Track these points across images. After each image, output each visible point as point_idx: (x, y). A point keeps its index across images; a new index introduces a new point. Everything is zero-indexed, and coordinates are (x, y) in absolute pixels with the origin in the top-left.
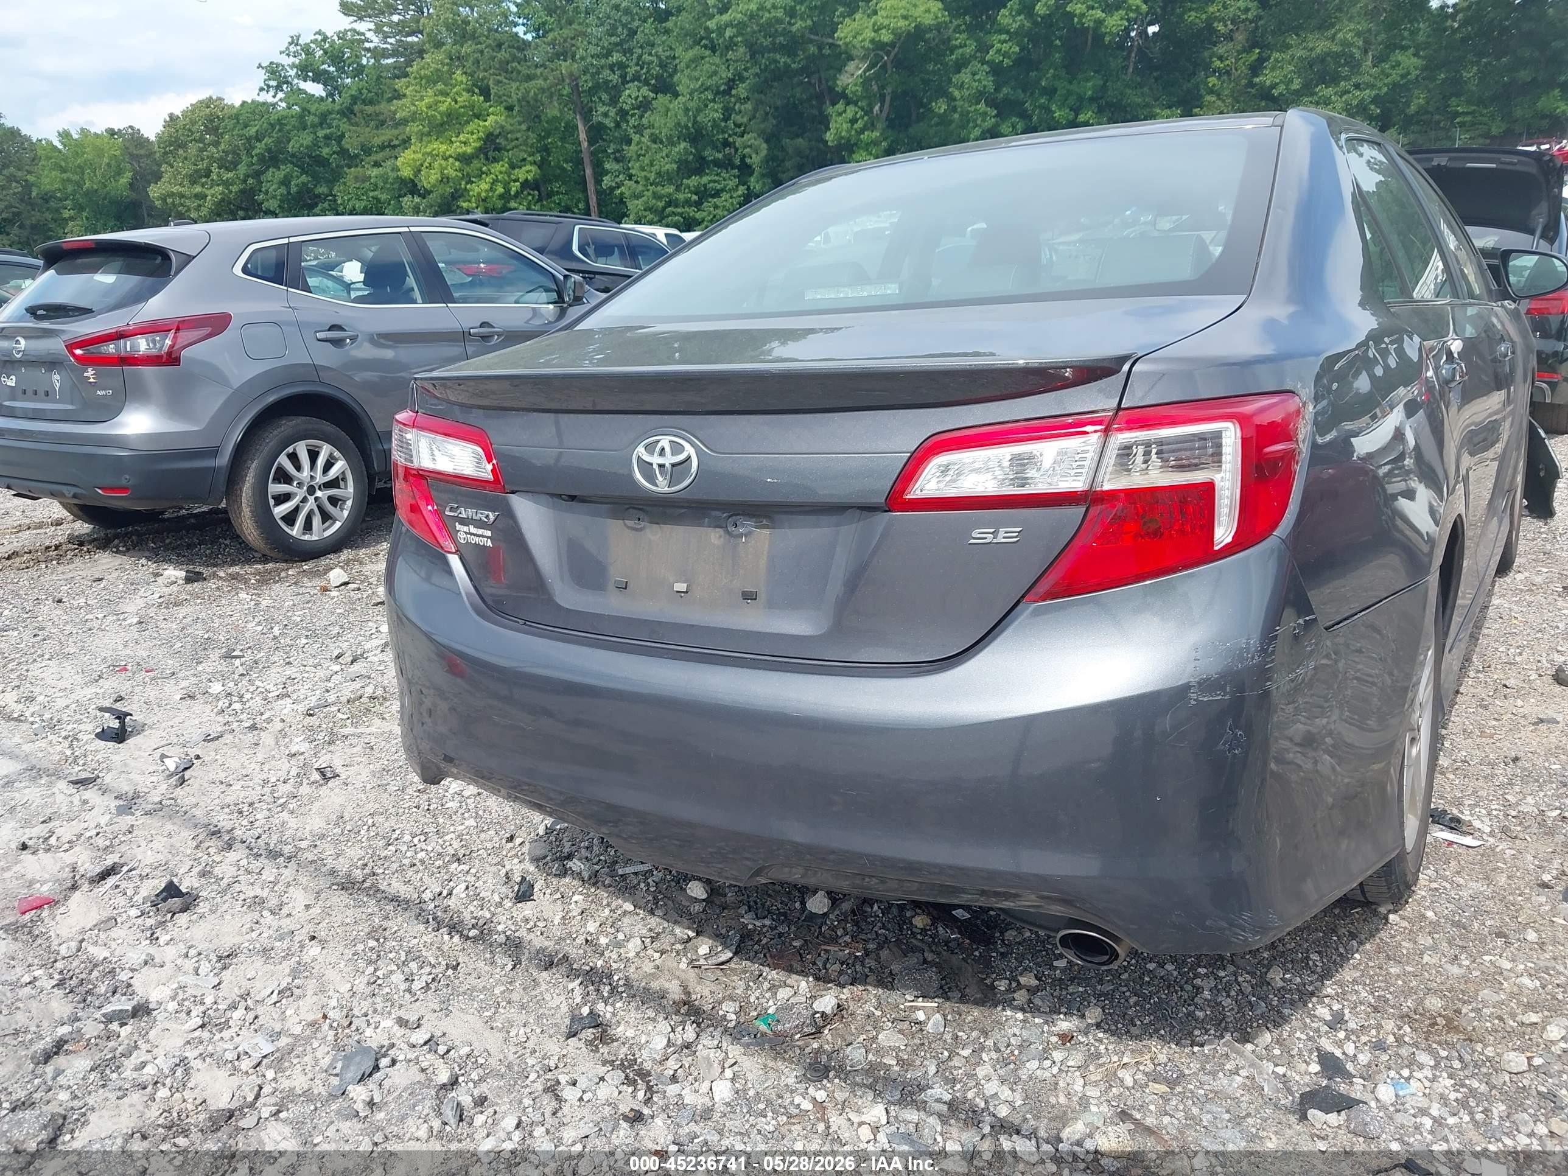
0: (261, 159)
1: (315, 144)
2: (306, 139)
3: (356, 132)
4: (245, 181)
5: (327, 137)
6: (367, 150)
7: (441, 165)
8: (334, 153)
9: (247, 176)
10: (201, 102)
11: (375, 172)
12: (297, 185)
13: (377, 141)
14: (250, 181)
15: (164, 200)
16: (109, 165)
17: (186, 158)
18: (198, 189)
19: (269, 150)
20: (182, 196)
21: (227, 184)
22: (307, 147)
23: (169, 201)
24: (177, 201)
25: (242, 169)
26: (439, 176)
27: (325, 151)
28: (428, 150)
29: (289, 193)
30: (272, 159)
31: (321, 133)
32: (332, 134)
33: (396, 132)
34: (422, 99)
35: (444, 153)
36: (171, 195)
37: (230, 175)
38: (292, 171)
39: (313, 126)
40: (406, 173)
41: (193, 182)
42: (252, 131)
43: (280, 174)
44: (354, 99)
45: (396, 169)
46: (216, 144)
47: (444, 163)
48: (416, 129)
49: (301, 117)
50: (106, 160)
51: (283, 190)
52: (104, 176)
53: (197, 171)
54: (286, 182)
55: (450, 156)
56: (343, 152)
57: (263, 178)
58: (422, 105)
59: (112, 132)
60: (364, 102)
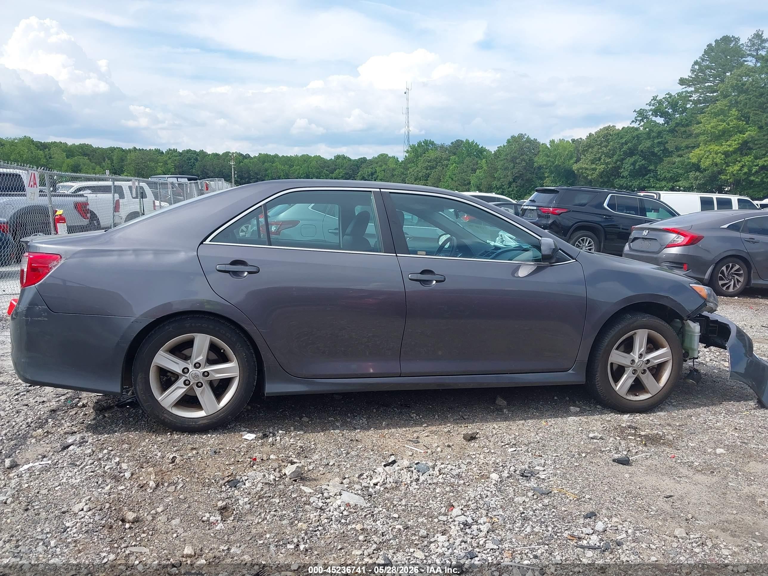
0: (625, 153)
1: (652, 146)
2: (648, 143)
3: (673, 140)
4: (616, 163)
5: (659, 143)
6: (678, 149)
7: (713, 157)
8: (661, 150)
9: (617, 161)
10: (604, 128)
11: (678, 159)
12: (639, 165)
13: (684, 145)
14: (618, 163)
15: (578, 171)
16: (567, 155)
17: (592, 153)
18: (594, 166)
19: (630, 149)
20: (586, 169)
21: (607, 164)
22: (648, 148)
23: (580, 171)
24: (584, 171)
25: (615, 158)
26: (711, 162)
27: (656, 150)
28: (708, 149)
29: (634, 169)
30: (631, 153)
31: (656, 141)
32: (661, 141)
33: (695, 140)
34: (710, 123)
35: (717, 150)
36: (582, 168)
37: (610, 160)
38: (638, 158)
39: (654, 138)
40: (694, 160)
41: (593, 163)
42: (624, 140)
43: (632, 160)
44: (677, 125)
45: (689, 158)
46: (606, 146)
47: (715, 156)
48: (703, 139)
49: (649, 134)
50: (567, 152)
51: (632, 167)
52: (564, 159)
53: (595, 158)
54: (634, 164)
55: (720, 152)
56: (665, 151)
57: (624, 162)
58: (709, 127)
59: (573, 141)
60: (683, 126)
